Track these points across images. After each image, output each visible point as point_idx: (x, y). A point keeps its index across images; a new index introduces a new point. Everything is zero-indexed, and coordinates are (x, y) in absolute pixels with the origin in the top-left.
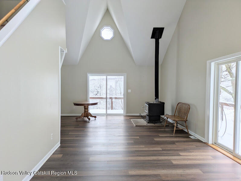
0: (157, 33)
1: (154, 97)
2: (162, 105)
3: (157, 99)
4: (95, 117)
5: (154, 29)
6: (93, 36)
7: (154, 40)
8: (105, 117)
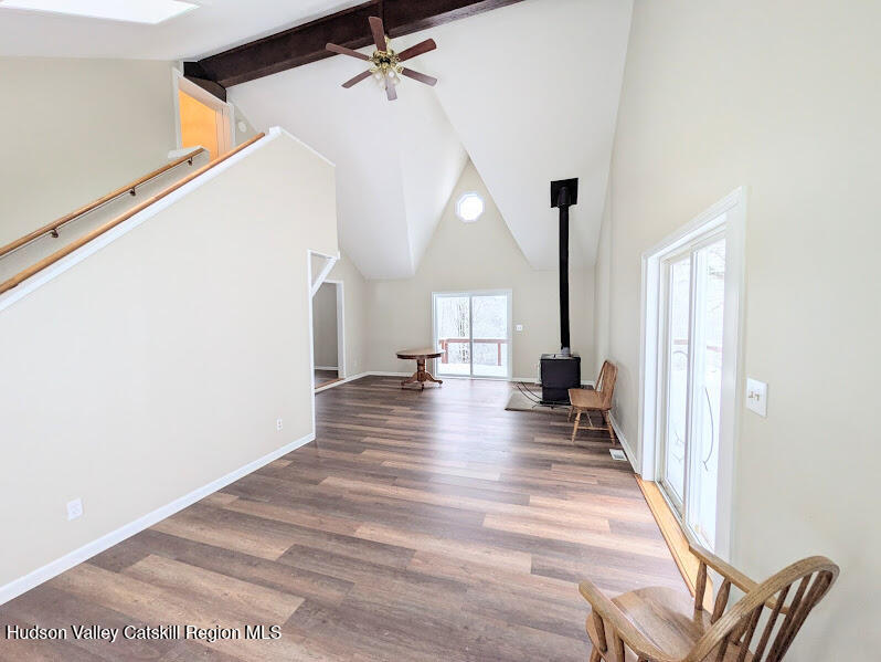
0: (564, 193)
1: (560, 344)
2: (574, 364)
3: (566, 349)
4: (441, 382)
5: (554, 184)
6: (442, 217)
7: (557, 210)
8: (468, 383)
